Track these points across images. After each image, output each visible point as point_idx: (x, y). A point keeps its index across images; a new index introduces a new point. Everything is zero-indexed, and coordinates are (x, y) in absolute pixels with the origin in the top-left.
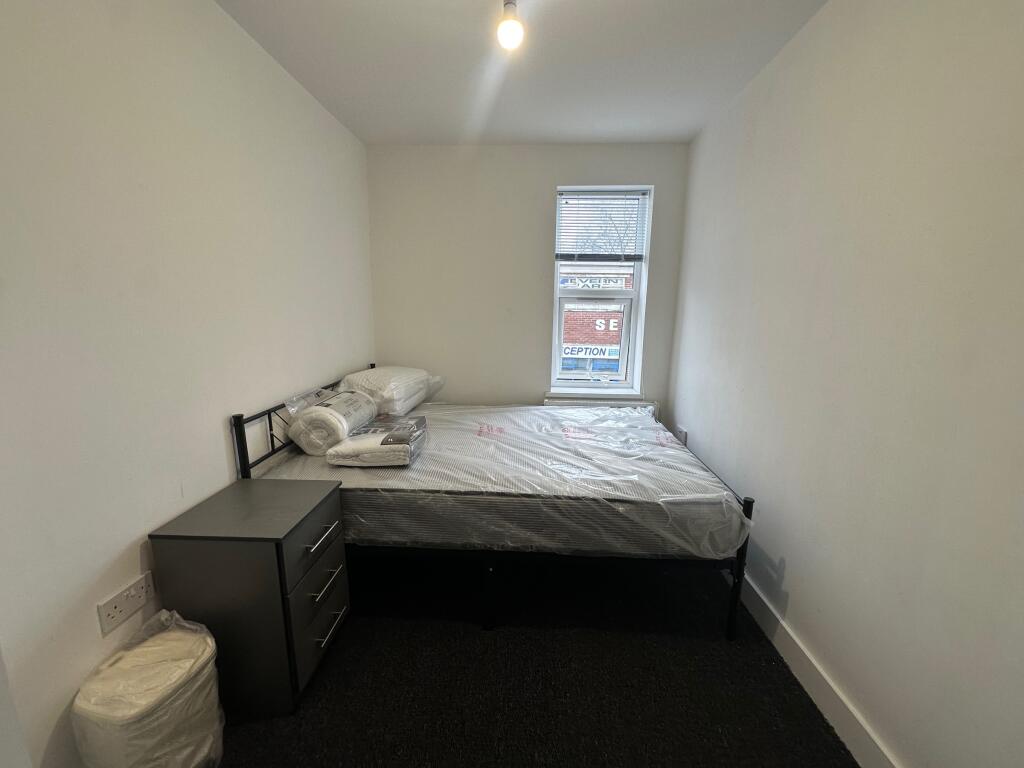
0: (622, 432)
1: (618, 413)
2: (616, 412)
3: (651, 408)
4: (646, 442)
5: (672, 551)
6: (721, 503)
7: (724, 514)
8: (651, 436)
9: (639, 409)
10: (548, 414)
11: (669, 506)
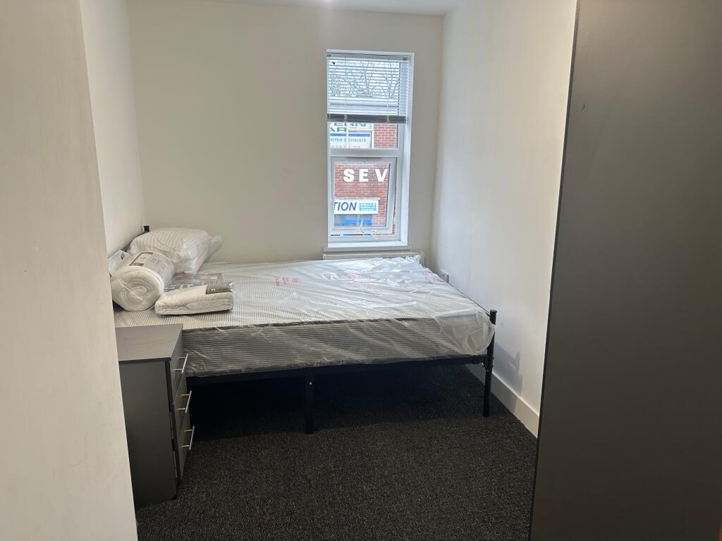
0: (398, 276)
1: (391, 262)
2: (388, 261)
3: (418, 256)
4: (418, 282)
5: (444, 352)
6: (475, 315)
7: (477, 323)
8: (421, 277)
9: (408, 258)
10: (330, 266)
11: (441, 320)
